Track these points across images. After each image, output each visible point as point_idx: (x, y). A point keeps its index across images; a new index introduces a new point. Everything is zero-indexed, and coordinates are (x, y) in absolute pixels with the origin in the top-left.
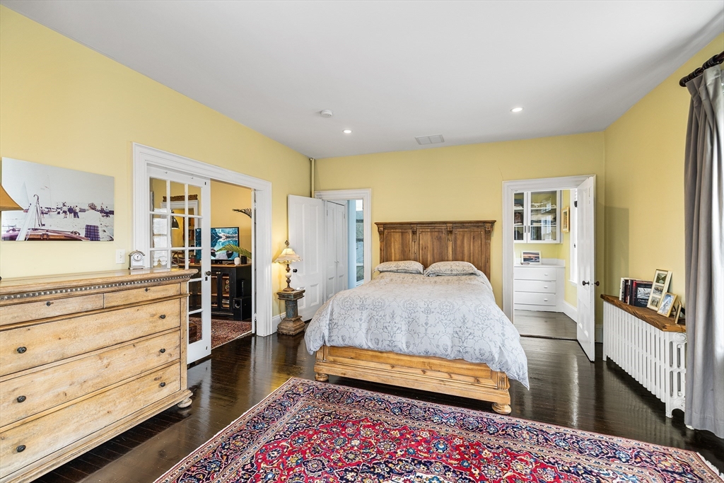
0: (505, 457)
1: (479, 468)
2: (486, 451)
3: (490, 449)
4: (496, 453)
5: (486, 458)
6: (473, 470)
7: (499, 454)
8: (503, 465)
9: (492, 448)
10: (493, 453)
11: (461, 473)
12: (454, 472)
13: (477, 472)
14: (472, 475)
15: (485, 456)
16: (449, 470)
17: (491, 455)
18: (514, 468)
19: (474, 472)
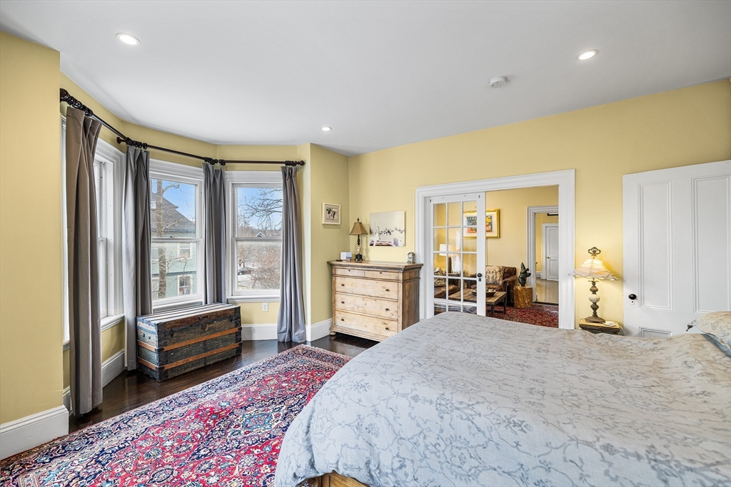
0: (252, 481)
1: (258, 455)
2: (269, 470)
3: (268, 474)
4: (260, 477)
5: (262, 465)
6: (259, 450)
7: (259, 478)
8: (246, 473)
9: (268, 477)
10: (262, 474)
11: (262, 442)
12: (267, 439)
13: (256, 452)
14: (256, 447)
15: (264, 466)
16: (270, 437)
17: (262, 472)
18: (237, 479)
19: (257, 450)
